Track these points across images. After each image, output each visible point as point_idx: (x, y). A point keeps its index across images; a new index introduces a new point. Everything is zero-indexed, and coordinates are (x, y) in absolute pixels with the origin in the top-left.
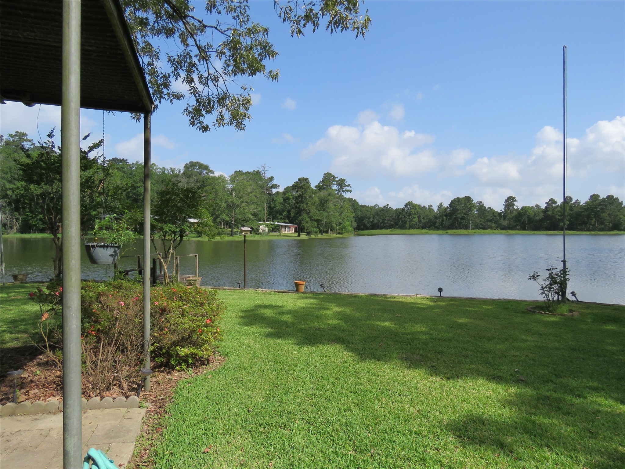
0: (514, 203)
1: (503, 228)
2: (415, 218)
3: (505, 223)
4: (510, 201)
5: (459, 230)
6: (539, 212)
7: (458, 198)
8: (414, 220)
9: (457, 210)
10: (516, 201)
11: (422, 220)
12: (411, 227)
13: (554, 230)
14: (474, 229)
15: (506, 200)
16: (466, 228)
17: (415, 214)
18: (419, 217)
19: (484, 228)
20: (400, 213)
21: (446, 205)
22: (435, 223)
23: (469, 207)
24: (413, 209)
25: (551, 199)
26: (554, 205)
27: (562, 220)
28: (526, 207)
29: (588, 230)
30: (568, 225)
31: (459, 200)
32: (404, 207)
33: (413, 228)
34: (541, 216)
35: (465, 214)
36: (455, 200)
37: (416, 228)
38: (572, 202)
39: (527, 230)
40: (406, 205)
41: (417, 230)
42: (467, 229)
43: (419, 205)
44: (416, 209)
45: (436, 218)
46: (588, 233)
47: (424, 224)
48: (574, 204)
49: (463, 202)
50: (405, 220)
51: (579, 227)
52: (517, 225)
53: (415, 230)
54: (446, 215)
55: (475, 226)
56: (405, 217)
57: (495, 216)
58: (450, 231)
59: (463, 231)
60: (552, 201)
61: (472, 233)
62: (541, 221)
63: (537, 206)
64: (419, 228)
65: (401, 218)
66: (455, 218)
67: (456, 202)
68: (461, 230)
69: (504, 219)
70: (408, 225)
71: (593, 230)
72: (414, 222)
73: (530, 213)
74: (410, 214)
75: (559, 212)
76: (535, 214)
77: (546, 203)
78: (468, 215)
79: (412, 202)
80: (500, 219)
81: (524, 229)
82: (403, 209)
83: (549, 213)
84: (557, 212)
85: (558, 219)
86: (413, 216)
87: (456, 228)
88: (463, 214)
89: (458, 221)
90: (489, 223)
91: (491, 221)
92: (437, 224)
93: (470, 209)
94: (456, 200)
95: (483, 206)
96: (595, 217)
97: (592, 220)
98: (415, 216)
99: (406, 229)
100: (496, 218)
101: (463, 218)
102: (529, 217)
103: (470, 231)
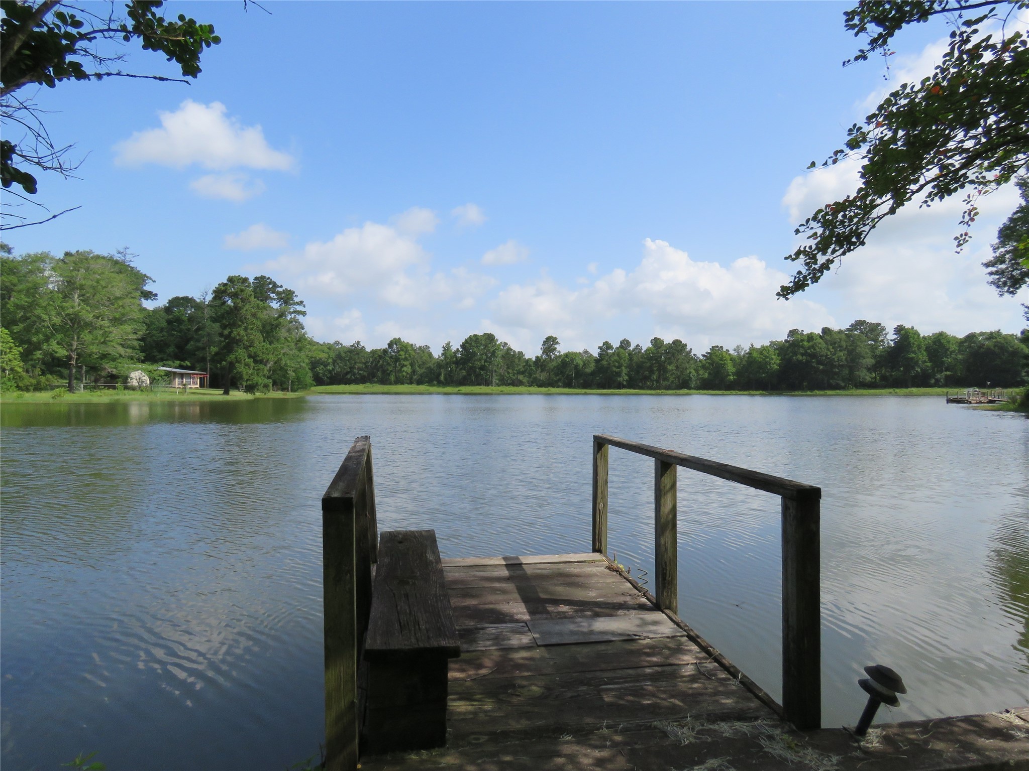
0: (555, 346)
1: (541, 385)
2: (406, 366)
3: (543, 376)
4: (550, 343)
5: (479, 387)
6: (589, 361)
7: (475, 336)
8: (405, 369)
9: (474, 354)
10: (557, 343)
11: (418, 369)
12: (399, 381)
13: (609, 388)
14: (499, 386)
15: (544, 342)
16: (488, 383)
17: (406, 359)
18: (412, 365)
19: (514, 384)
20: (380, 357)
21: (456, 346)
22: (440, 374)
23: (491, 350)
24: (403, 350)
25: (606, 342)
26: (610, 351)
27: (619, 374)
28: (573, 353)
29: (650, 388)
30: (627, 381)
31: (477, 339)
32: (387, 347)
33: (402, 383)
34: (592, 367)
35: (486, 361)
36: (470, 337)
37: (408, 384)
38: (631, 349)
39: (574, 387)
40: (390, 345)
41: (410, 386)
42: (488, 385)
43: (412, 345)
44: (407, 351)
45: (439, 365)
46: (653, 392)
47: (421, 375)
48: (633, 350)
49: (483, 342)
50: (388, 370)
51: (641, 384)
52: (559, 380)
53: (406, 385)
54: (457, 363)
55: (500, 380)
56: (389, 364)
57: (530, 366)
58: (464, 389)
59: (483, 389)
60: (607, 345)
61: (498, 392)
62: (593, 374)
63: (586, 352)
64: (411, 383)
65: (382, 366)
66: (471, 368)
67: (471, 343)
68: (481, 387)
69: (542, 371)
70: (392, 378)
71: (658, 388)
72: (404, 374)
73: (577, 363)
74: (397, 360)
75: (616, 361)
76: (584, 364)
77: (600, 348)
78: (490, 362)
79: (399, 339)
80: (536, 370)
81: (568, 385)
82: (385, 351)
83: (604, 363)
84: (613, 362)
85: (615, 372)
86: (402, 362)
87: (473, 384)
88: (483, 362)
89: (475, 372)
90: (521, 377)
91: (523, 373)
92: (442, 378)
93: (493, 353)
94: (473, 338)
95: (510, 349)
96: (659, 370)
97: (654, 374)
98: (405, 363)
99: (390, 384)
100: (532, 369)
101: (483, 368)
102: (576, 366)
103: (494, 388)
